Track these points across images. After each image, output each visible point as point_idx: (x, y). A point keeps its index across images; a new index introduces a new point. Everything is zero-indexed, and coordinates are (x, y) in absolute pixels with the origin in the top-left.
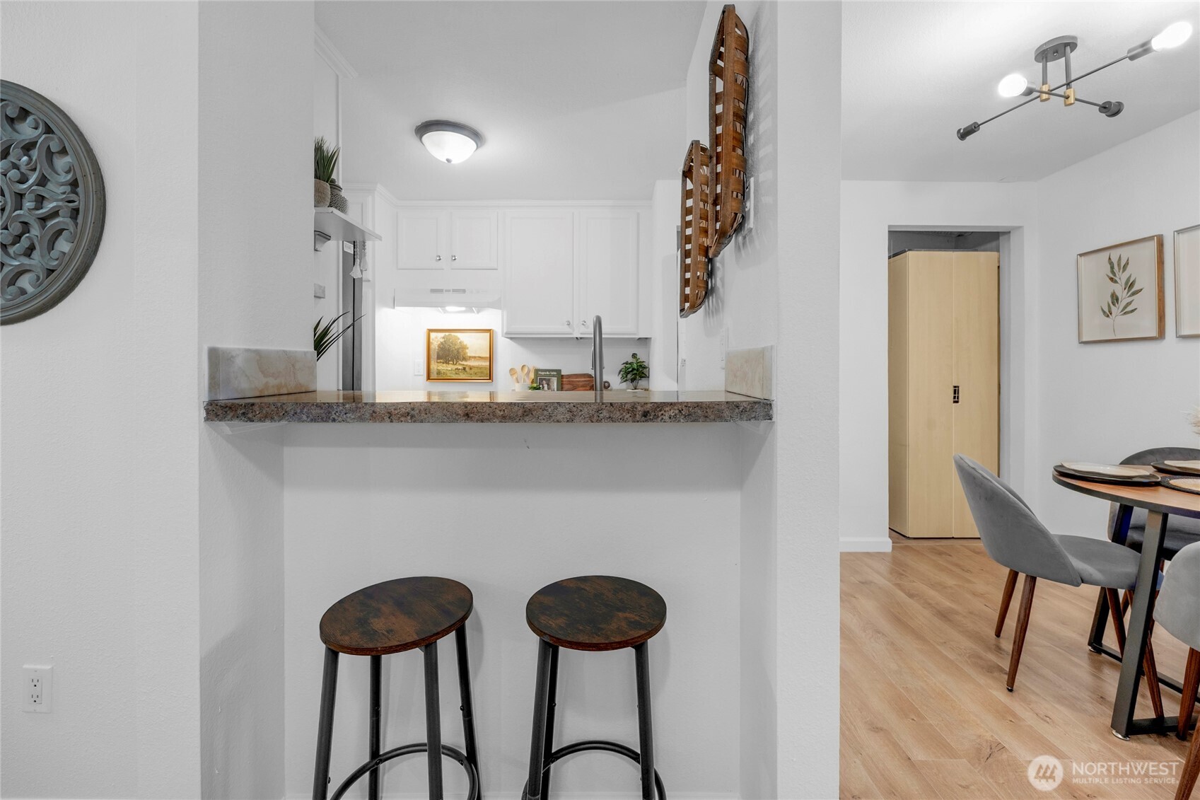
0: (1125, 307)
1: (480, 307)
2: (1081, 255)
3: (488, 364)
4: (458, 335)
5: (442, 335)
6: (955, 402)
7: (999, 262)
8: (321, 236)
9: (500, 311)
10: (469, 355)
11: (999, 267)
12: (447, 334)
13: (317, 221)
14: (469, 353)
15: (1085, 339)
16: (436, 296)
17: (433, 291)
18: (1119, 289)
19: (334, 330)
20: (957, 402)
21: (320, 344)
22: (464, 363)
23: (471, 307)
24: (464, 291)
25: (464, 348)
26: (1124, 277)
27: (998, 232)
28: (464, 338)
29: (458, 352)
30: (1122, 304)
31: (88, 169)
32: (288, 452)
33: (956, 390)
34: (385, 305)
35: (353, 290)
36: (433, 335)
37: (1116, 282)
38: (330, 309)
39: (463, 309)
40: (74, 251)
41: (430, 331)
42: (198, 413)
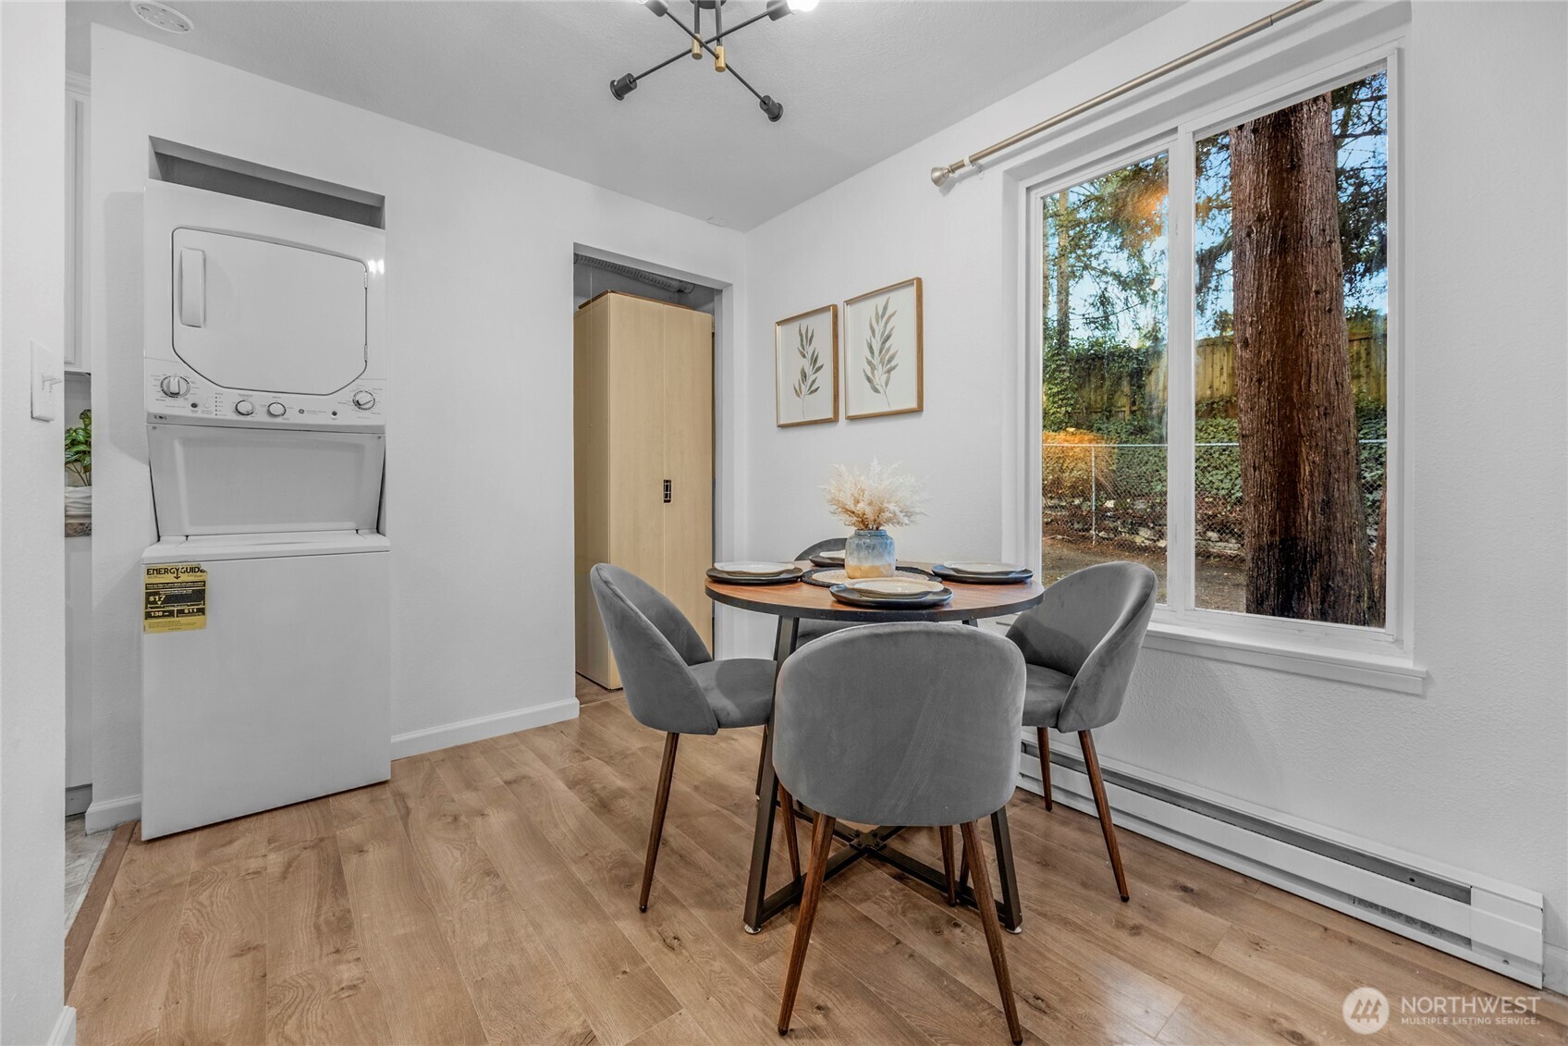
0: (811, 386)
2: (779, 323)
6: (665, 501)
7: (713, 327)
11: (713, 334)
15: (782, 422)
18: (806, 363)
20: (669, 501)
26: (810, 350)
27: (713, 289)
30: (809, 382)
33: (667, 486)
37: (804, 356)
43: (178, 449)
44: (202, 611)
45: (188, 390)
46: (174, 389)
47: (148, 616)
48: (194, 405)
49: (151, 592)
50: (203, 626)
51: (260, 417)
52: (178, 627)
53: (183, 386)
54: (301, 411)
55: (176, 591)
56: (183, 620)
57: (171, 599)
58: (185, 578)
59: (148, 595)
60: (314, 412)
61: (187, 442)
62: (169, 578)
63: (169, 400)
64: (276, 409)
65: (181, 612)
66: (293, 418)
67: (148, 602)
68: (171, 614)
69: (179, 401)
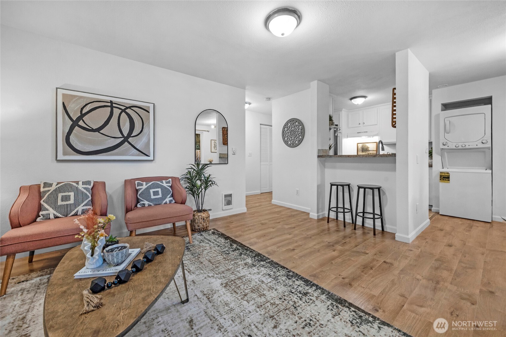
1: (373, 136)
3: (376, 152)
4: (366, 144)
5: (362, 144)
8: (330, 129)
9: (378, 137)
10: (370, 150)
12: (363, 144)
13: (330, 127)
14: (370, 149)
16: (359, 134)
17: (358, 133)
19: (332, 146)
21: (330, 148)
22: (368, 152)
23: (369, 136)
24: (367, 132)
25: (368, 148)
28: (368, 145)
29: (366, 149)
31: (303, 128)
32: (326, 164)
34: (345, 137)
35: (336, 138)
36: (359, 144)
38: (332, 142)
39: (367, 137)
40: (302, 138)
41: (358, 143)
42: (317, 157)
43: (446, 153)
44: (449, 180)
45: (447, 144)
46: (445, 144)
47: (440, 180)
48: (448, 146)
49: (441, 176)
50: (449, 183)
51: (460, 147)
52: (445, 182)
53: (446, 143)
54: (469, 146)
55: (445, 176)
56: (446, 181)
57: (444, 178)
58: (446, 174)
59: (440, 176)
60: (472, 145)
61: (447, 152)
62: (444, 174)
63: (444, 146)
64: (464, 146)
65: (445, 180)
66: (467, 147)
67: (440, 177)
68: (444, 180)
69: (446, 146)
